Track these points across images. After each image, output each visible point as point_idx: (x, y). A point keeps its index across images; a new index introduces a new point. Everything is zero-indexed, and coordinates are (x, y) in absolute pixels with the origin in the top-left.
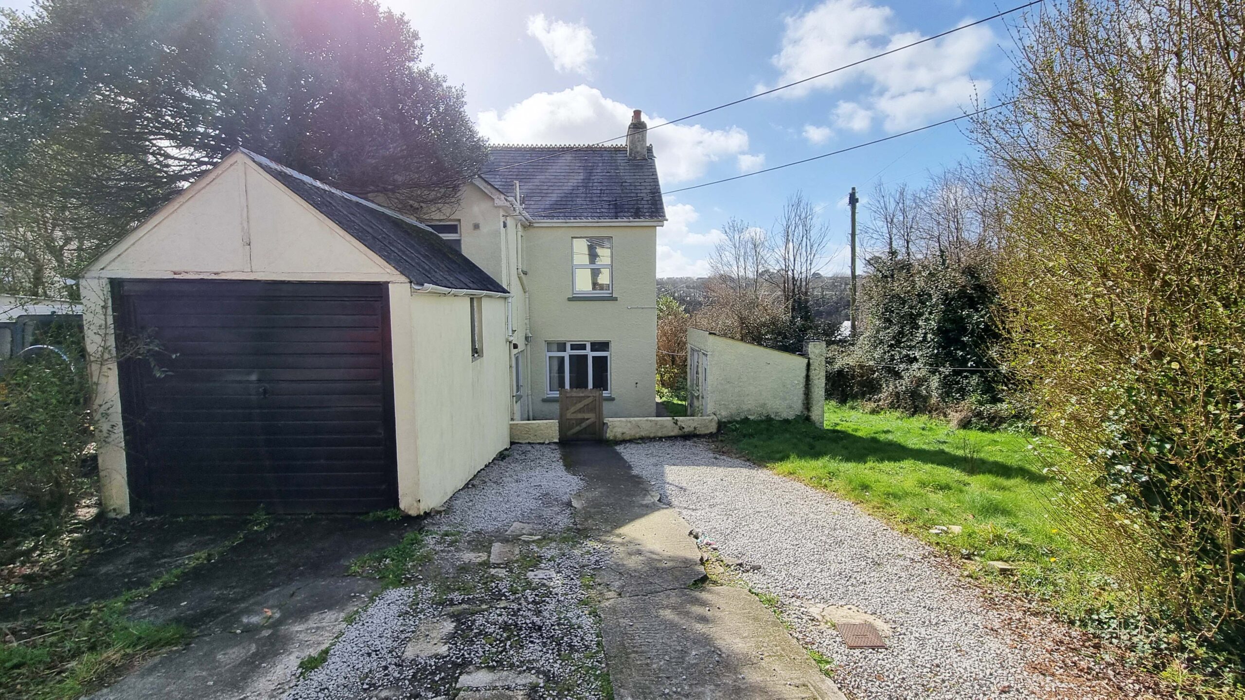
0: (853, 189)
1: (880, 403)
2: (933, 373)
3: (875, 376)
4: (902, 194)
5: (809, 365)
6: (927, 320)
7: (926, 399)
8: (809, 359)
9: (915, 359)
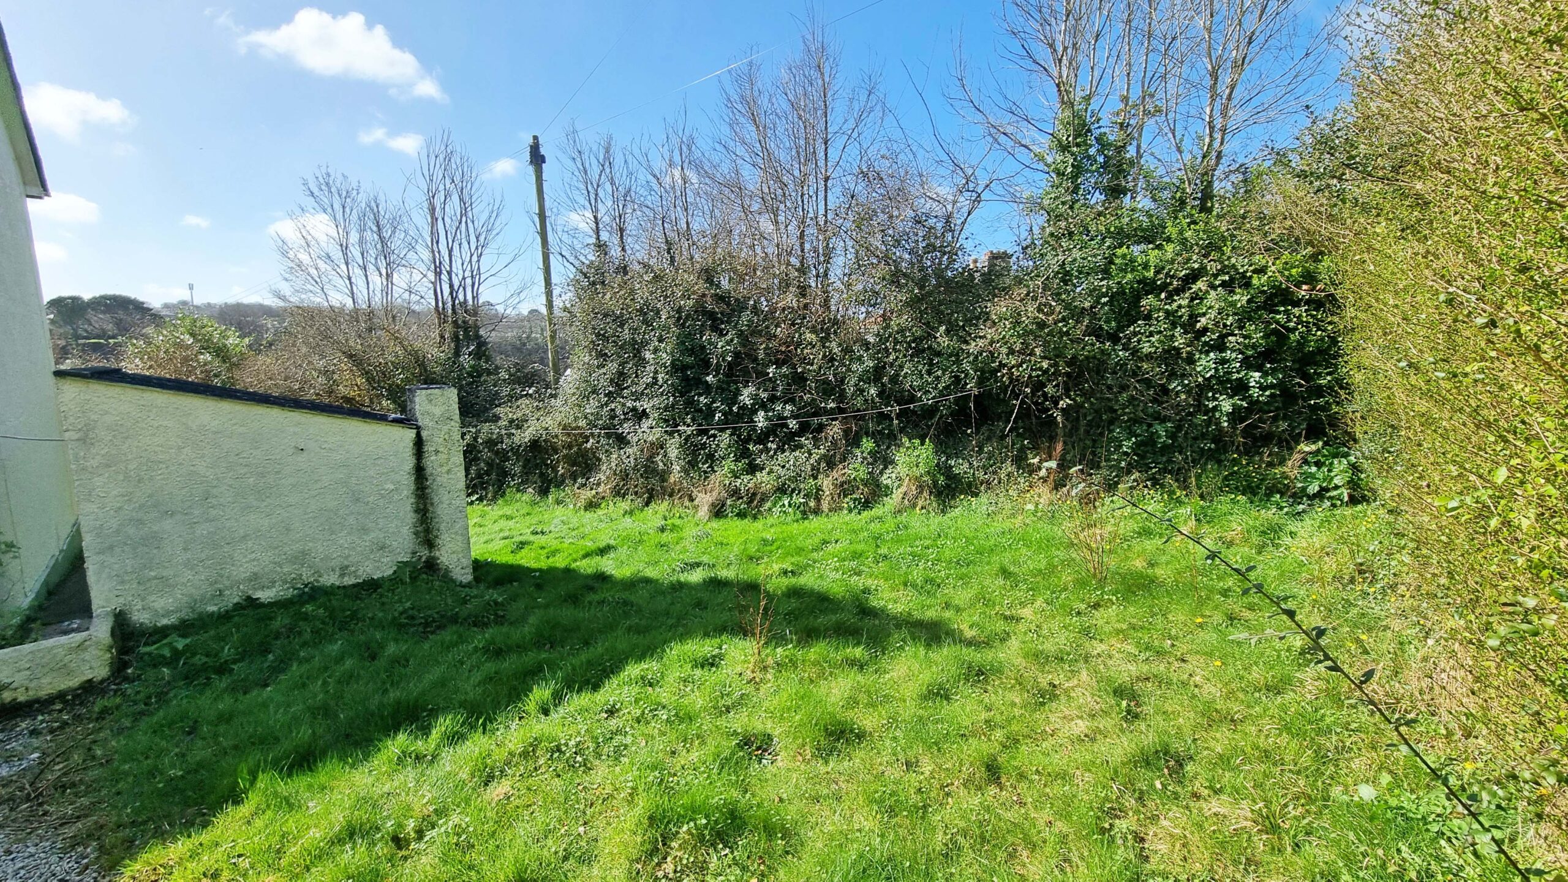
0: (535, 138)
1: (600, 490)
2: (671, 434)
3: (589, 445)
4: (607, 151)
5: (419, 443)
6: (656, 351)
7: (663, 476)
8: (418, 428)
9: (644, 414)
